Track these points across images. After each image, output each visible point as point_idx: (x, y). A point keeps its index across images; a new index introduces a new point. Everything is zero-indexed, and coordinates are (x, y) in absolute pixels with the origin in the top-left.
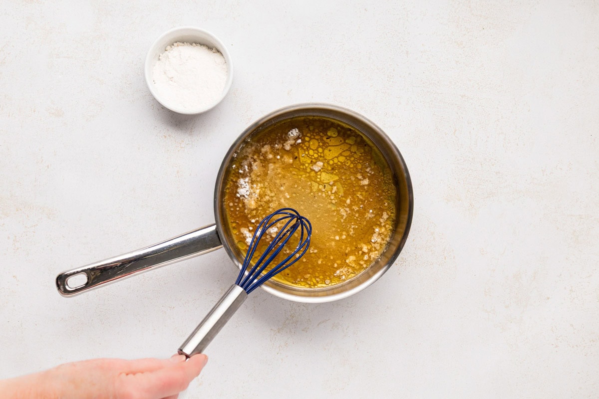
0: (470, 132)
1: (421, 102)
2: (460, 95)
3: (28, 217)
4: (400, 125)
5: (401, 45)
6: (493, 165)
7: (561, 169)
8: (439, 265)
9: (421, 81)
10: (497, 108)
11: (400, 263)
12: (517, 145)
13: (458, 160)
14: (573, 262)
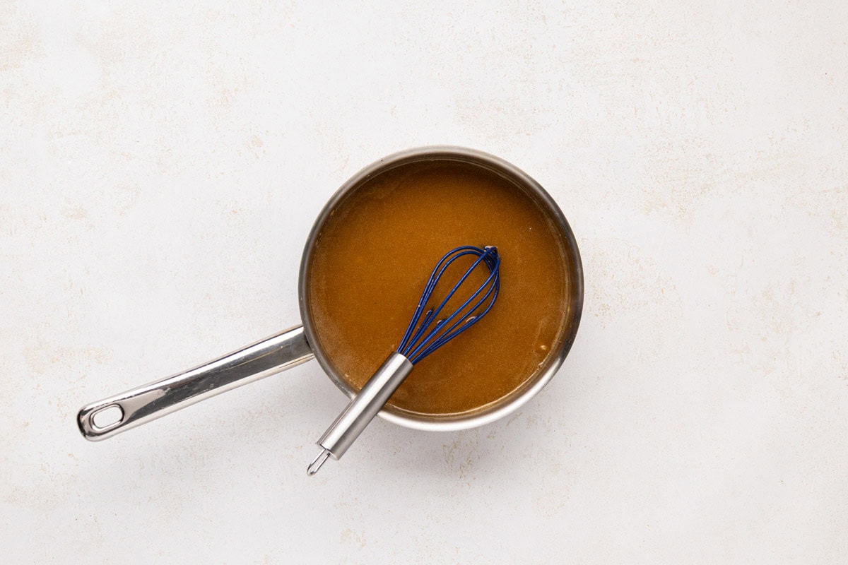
0: (657, 108)
1: (578, 82)
2: (631, 60)
3: (70, 367)
4: (558, 121)
5: (533, 10)
6: (699, 146)
7: (796, 130)
8: (657, 303)
9: (572, 53)
10: (687, 66)
11: (602, 312)
12: (726, 111)
13: (649, 151)
14: (841, 255)
